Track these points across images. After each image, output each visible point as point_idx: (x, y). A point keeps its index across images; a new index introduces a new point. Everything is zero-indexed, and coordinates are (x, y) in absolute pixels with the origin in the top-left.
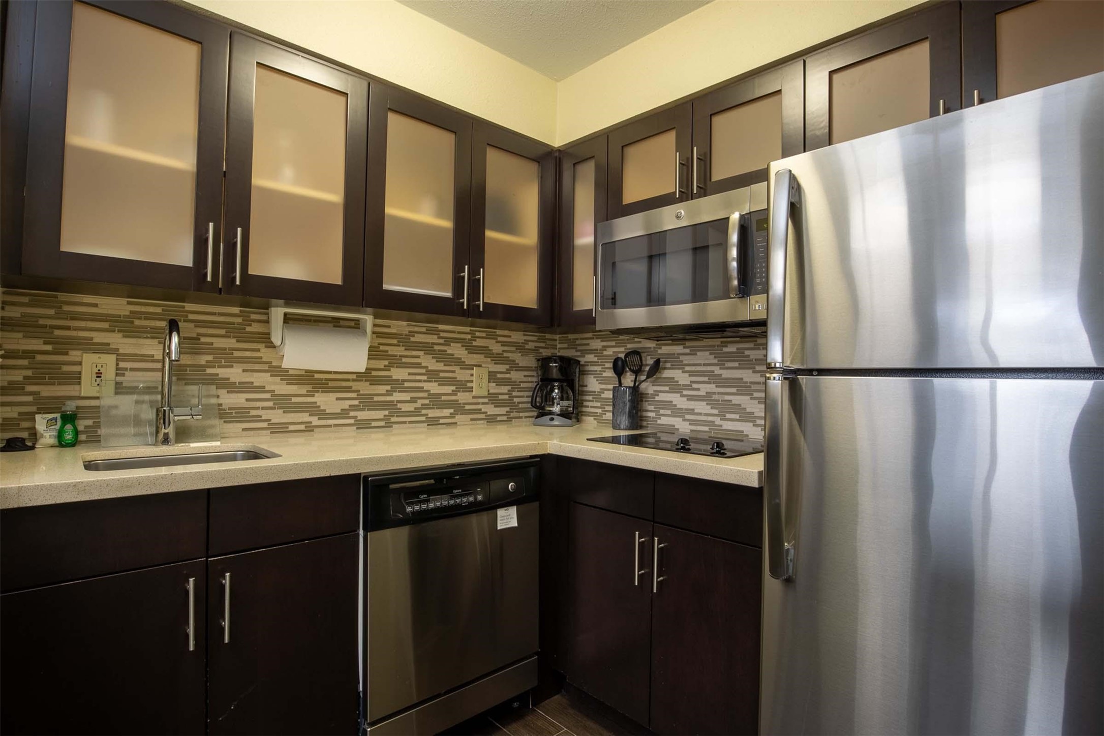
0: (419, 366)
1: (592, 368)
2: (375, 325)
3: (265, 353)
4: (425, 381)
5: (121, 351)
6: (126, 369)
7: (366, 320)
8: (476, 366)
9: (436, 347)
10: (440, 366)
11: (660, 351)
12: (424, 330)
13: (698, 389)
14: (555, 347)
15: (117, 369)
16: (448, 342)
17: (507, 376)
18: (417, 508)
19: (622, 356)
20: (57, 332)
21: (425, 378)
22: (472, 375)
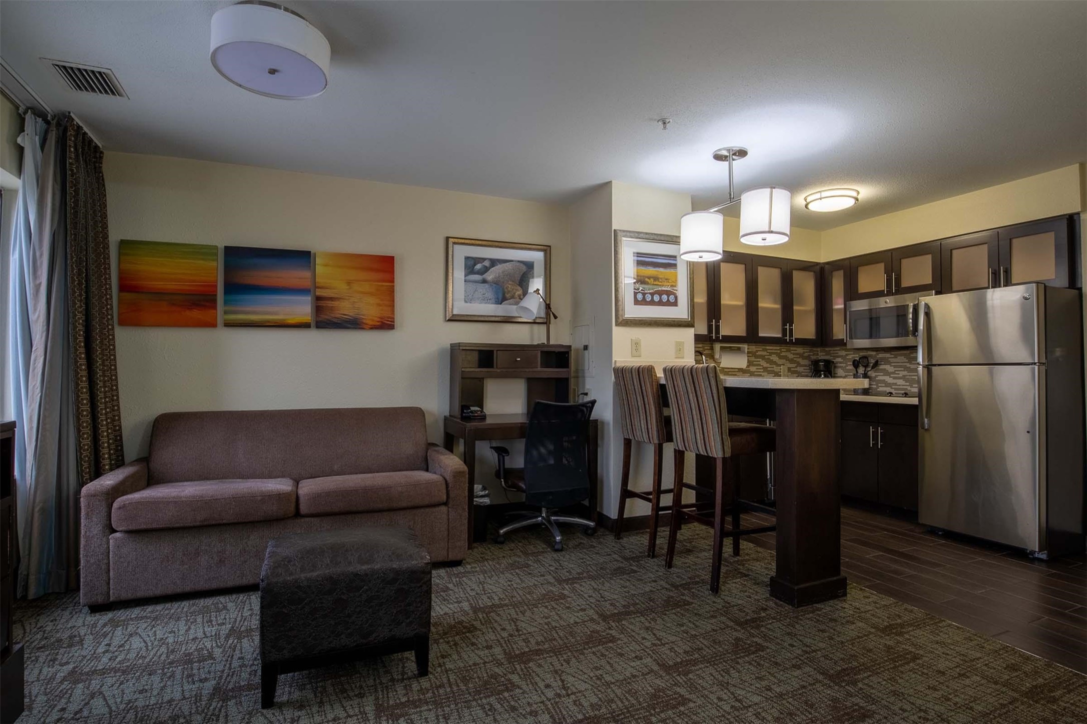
0: (759, 365)
1: (840, 365)
2: (749, 349)
7: (745, 348)
8: (782, 365)
9: (766, 357)
10: (768, 365)
11: (878, 356)
12: (761, 349)
13: (899, 374)
14: (818, 355)
16: (771, 354)
17: (796, 369)
19: (858, 359)
22: (781, 369)
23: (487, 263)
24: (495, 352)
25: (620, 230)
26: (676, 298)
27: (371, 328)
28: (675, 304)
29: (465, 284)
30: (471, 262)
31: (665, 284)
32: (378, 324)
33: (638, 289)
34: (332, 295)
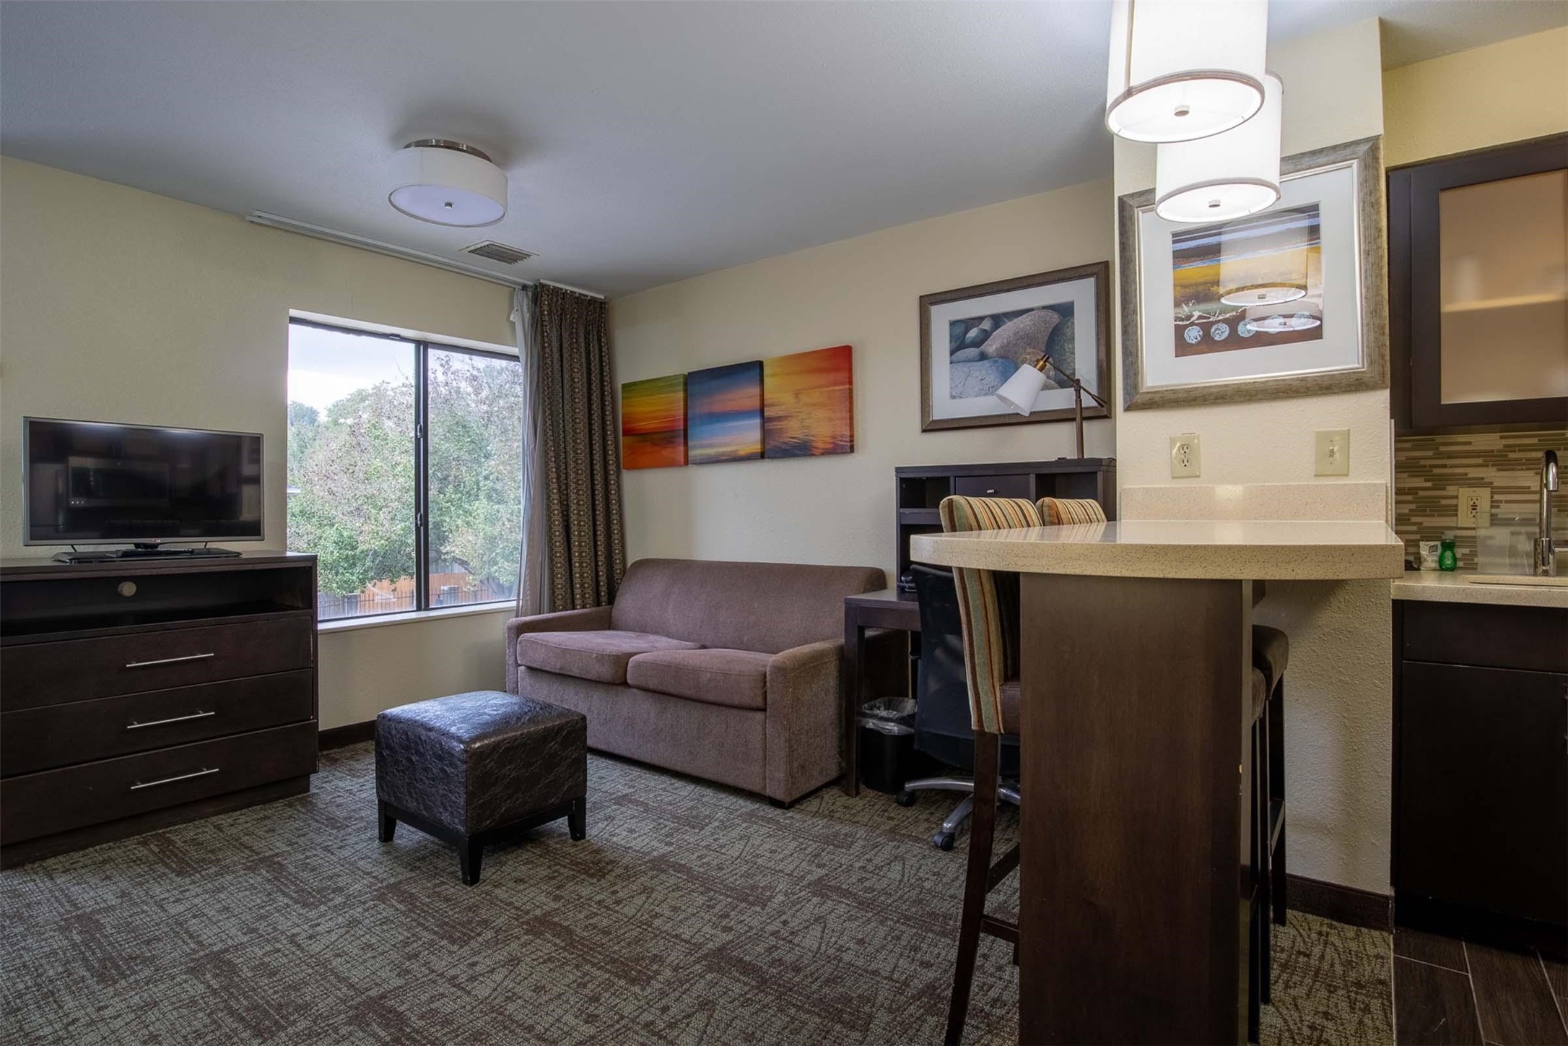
5: (1495, 484)
6: (1501, 502)
15: (1492, 502)
20: (1436, 471)
23: (986, 325)
24: (952, 479)
25: (1137, 194)
27: (823, 454)
28: (1314, 335)
29: (951, 368)
30: (959, 330)
32: (830, 446)
33: (1189, 317)
34: (781, 414)
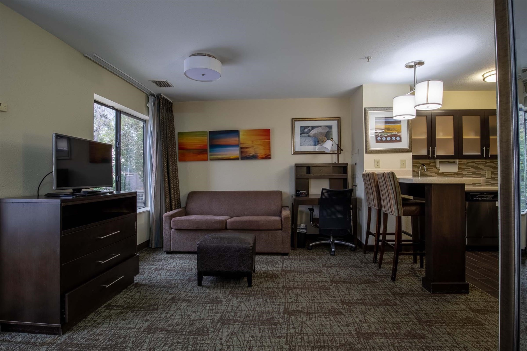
0: (470, 171)
2: (459, 162)
3: (434, 169)
4: (472, 174)
7: (457, 161)
8: (487, 170)
9: (475, 166)
10: (476, 171)
12: (471, 162)
16: (478, 164)
18: (476, 198)
21: (472, 173)
22: (486, 173)
23: (310, 128)
24: (311, 167)
25: (367, 108)
26: (401, 138)
27: (261, 159)
28: (400, 141)
29: (300, 138)
30: (303, 129)
31: (394, 131)
32: (264, 157)
33: (378, 135)
34: (246, 146)
